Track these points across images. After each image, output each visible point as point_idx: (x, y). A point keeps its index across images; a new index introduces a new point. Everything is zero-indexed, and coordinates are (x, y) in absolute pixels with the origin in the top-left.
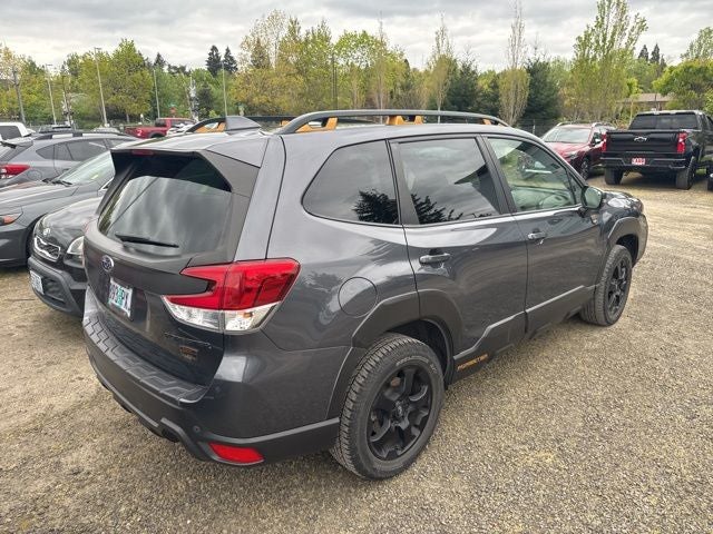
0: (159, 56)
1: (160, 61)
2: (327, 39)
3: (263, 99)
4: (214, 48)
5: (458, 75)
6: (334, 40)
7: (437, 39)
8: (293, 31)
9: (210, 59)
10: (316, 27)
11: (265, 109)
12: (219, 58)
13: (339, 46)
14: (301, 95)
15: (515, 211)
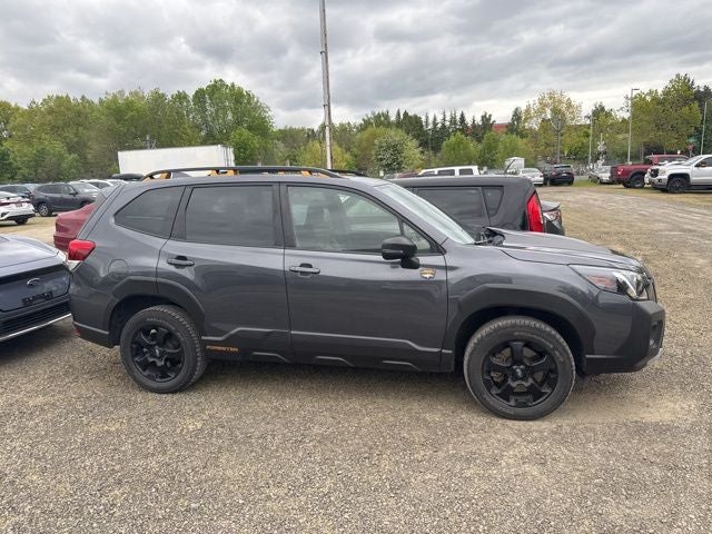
15: (292, 246)
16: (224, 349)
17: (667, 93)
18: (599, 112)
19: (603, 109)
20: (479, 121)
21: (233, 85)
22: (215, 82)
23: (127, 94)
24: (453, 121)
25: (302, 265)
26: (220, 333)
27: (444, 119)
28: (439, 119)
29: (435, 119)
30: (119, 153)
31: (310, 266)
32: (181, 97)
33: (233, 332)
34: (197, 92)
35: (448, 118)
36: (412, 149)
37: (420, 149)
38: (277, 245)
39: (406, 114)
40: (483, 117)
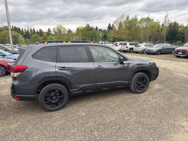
0: (97, 27)
1: (97, 28)
2: (137, 20)
3: (118, 36)
4: (110, 24)
5: (172, 27)
6: (139, 20)
7: (165, 18)
8: (127, 19)
9: (108, 27)
10: (134, 17)
11: (118, 38)
12: (110, 26)
13: (140, 22)
14: (128, 35)
15: (94, 62)
16: (78, 92)
17: (86, 27)
18: (70, 31)
19: (70, 30)
20: (39, 31)
24: (31, 30)
25: (99, 66)
26: (76, 88)
27: (28, 30)
28: (27, 29)
29: (25, 29)
31: (100, 66)
33: (81, 87)
35: (29, 29)
36: (21, 38)
37: (24, 38)
38: (90, 61)
39: (15, 27)
40: (40, 30)
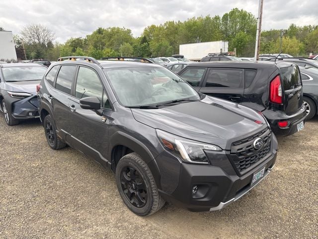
21: (242, 10)
22: (233, 9)
23: (196, 19)
25: (72, 106)
30: (180, 46)
32: (217, 18)
34: (224, 15)
